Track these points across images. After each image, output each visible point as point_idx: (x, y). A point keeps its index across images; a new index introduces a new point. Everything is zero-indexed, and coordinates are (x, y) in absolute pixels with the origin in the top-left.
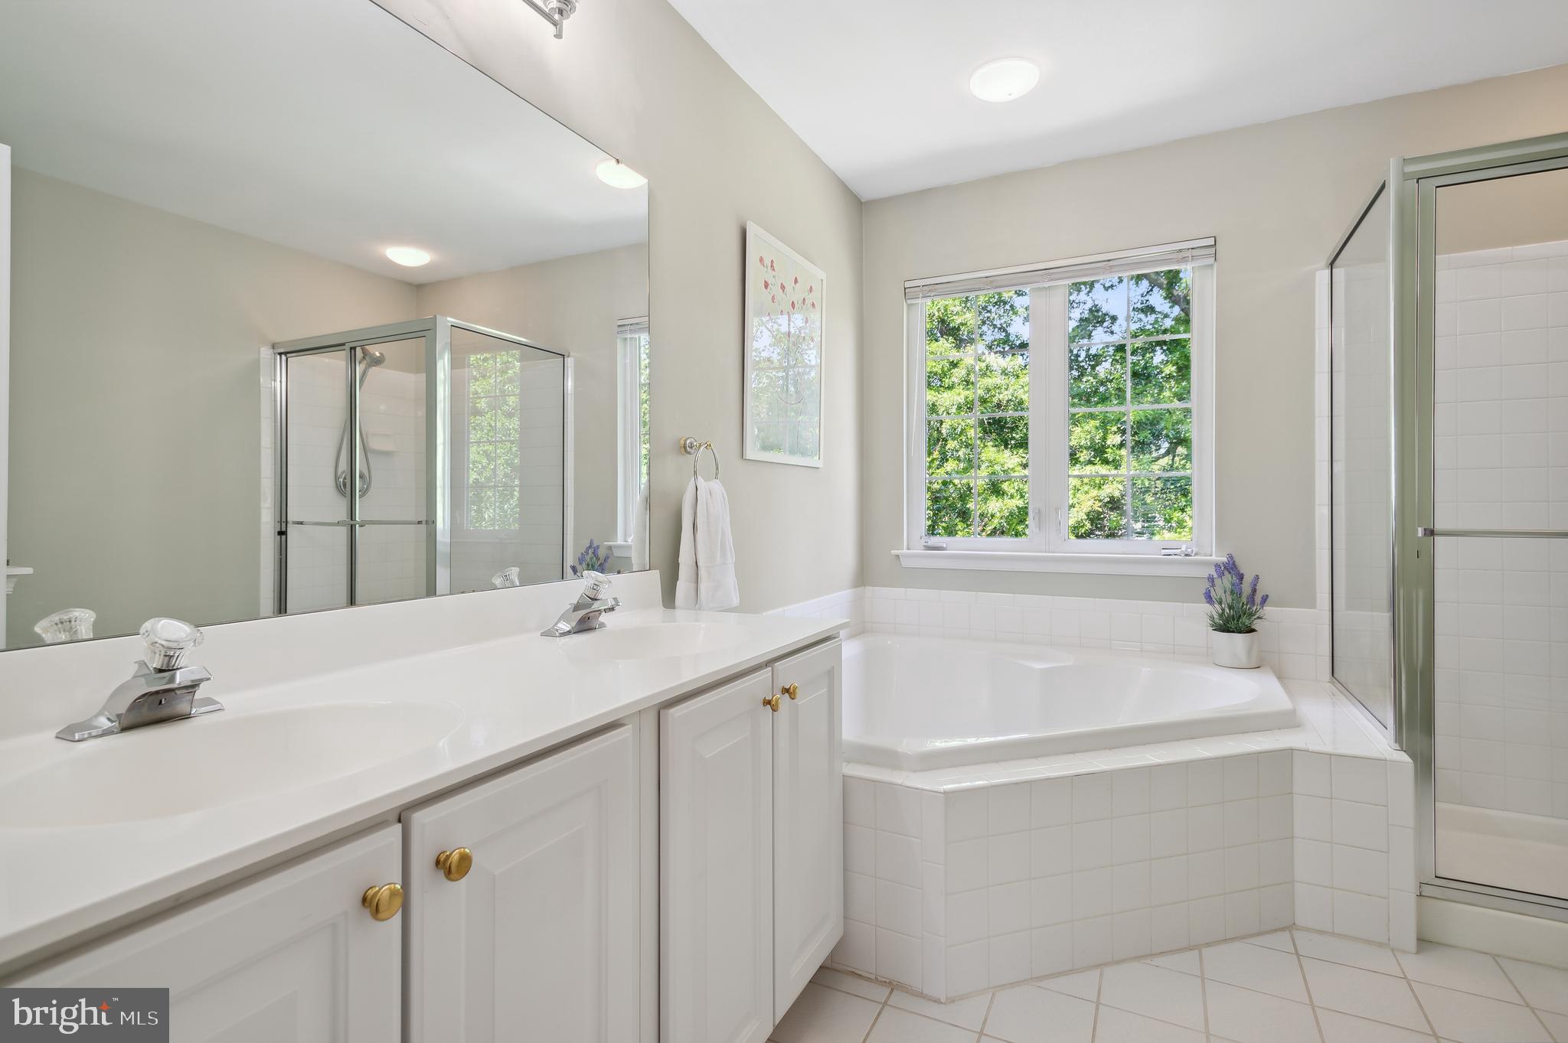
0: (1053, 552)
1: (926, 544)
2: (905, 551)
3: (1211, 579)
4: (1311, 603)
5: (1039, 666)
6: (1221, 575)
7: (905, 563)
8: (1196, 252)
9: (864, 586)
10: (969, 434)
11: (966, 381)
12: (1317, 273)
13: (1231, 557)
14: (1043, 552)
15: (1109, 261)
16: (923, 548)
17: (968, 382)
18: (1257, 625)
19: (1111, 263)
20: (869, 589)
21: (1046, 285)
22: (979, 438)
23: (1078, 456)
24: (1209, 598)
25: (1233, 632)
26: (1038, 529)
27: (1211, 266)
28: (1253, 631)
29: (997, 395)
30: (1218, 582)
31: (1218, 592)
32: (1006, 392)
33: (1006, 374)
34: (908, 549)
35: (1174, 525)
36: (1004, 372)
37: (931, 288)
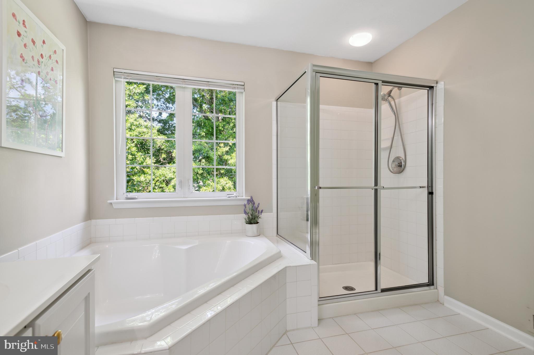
0: (187, 198)
1: (127, 197)
2: (115, 201)
3: (245, 205)
4: (271, 211)
5: (185, 247)
6: (249, 204)
7: (115, 206)
8: (239, 86)
9: (91, 220)
10: (132, 150)
11: (130, 128)
12: (273, 102)
13: (252, 198)
14: (182, 198)
15: (208, 82)
16: (125, 199)
17: (131, 129)
18: (259, 220)
19: (209, 83)
20: (93, 221)
21: (184, 86)
22: (136, 152)
23: (175, 160)
24: (245, 213)
25: (253, 224)
26: (180, 189)
27: (242, 93)
28: (258, 223)
29: (144, 135)
30: (247, 206)
31: (248, 210)
32: (147, 135)
33: (147, 128)
34: (117, 199)
35: (206, 185)
36: (146, 127)
37: (128, 74)
